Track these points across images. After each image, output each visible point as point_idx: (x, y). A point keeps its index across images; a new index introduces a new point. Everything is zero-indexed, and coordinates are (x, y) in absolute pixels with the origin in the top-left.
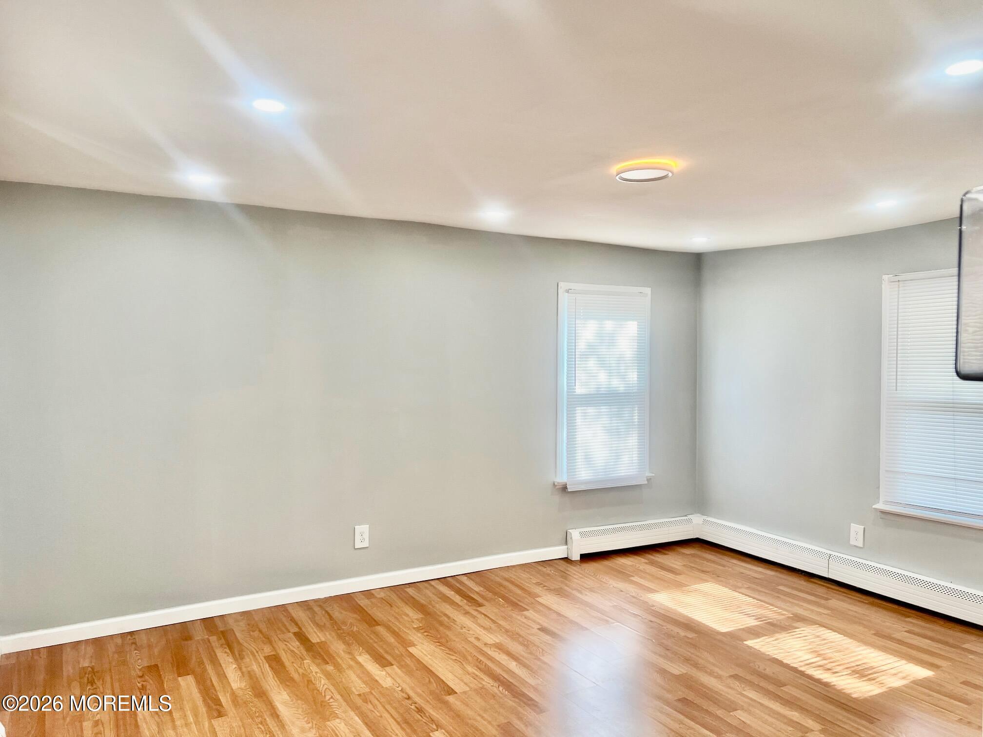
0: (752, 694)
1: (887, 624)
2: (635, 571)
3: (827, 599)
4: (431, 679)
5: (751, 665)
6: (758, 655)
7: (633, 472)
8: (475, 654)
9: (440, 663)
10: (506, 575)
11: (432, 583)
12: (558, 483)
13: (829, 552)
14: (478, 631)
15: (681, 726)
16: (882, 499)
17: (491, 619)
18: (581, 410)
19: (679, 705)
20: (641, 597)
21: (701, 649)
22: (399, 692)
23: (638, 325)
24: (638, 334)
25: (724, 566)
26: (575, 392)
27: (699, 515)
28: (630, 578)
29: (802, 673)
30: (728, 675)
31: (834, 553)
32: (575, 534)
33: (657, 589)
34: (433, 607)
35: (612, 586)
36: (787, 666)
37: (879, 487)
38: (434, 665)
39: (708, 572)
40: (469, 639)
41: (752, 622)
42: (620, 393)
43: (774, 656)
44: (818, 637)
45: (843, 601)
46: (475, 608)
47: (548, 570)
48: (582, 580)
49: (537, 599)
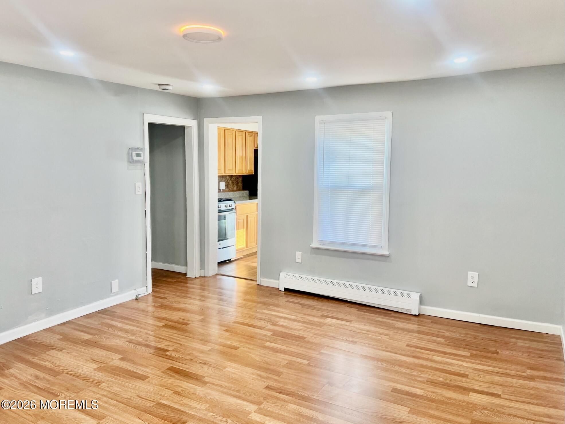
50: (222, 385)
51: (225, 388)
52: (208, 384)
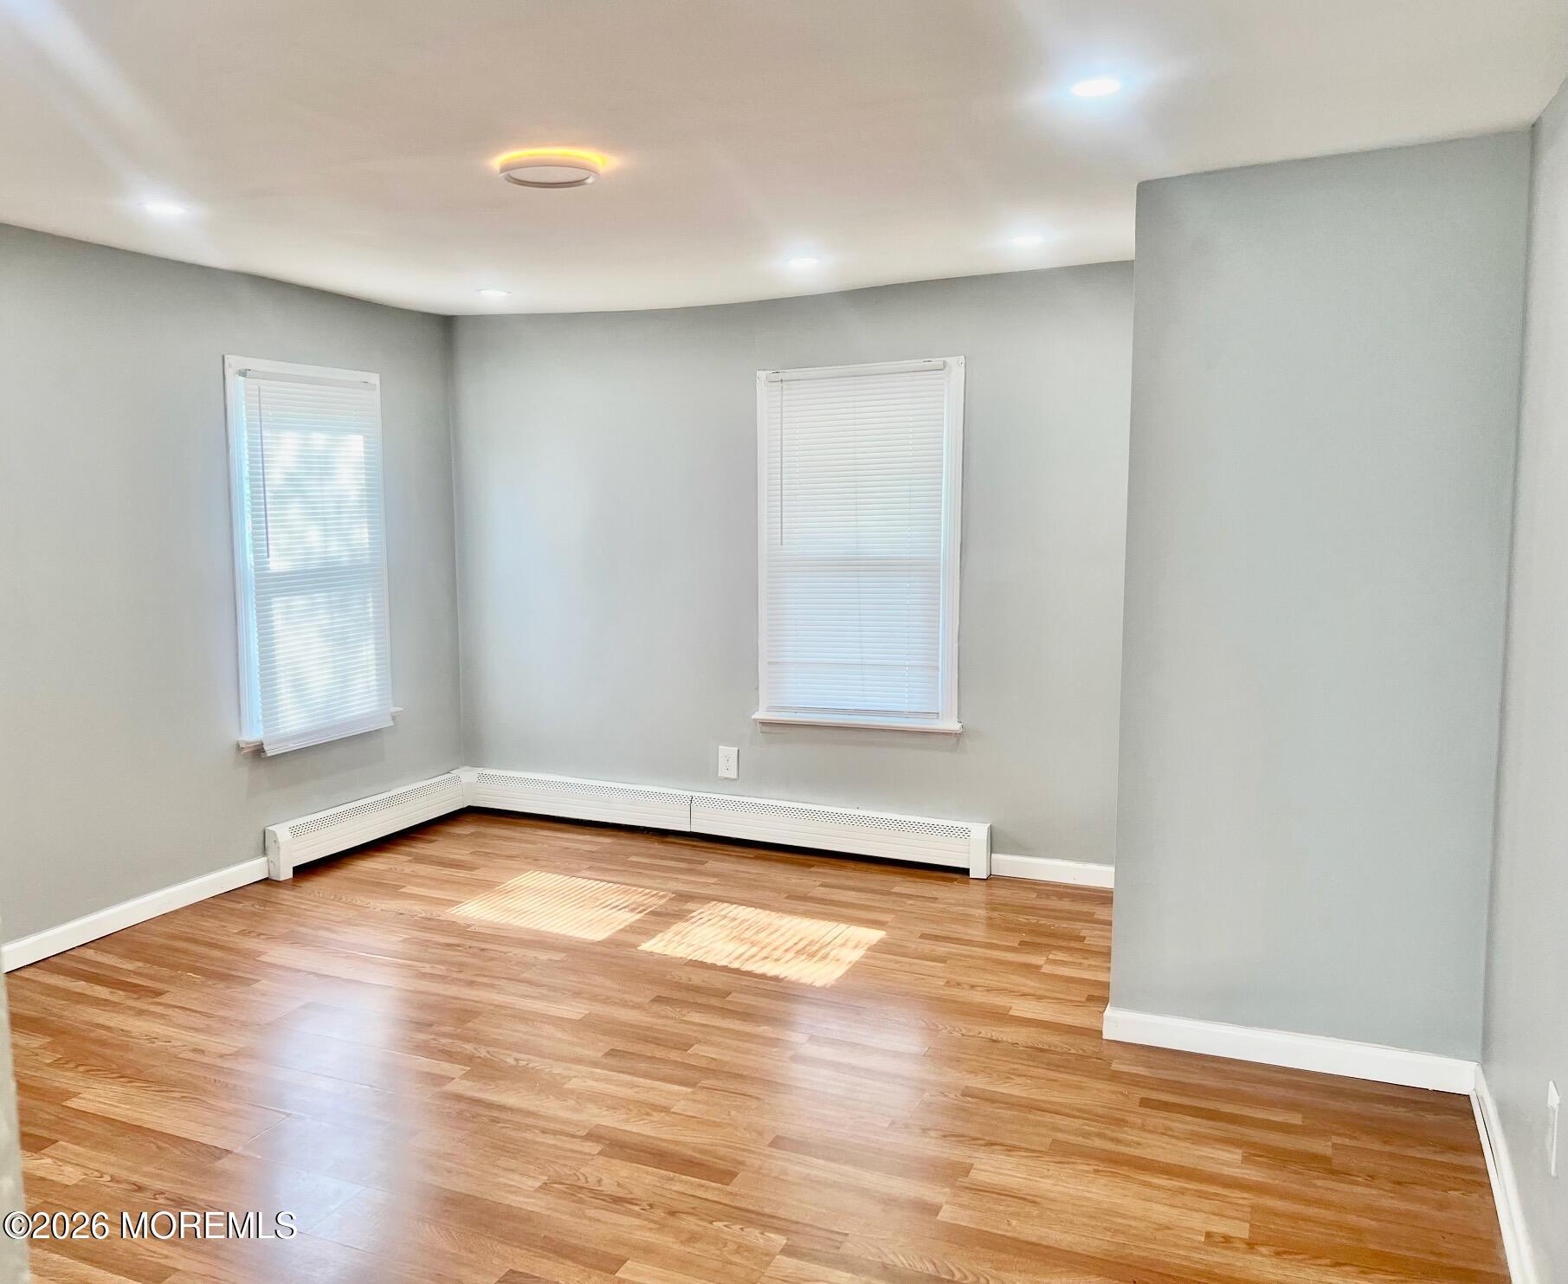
0: (696, 1017)
1: (794, 881)
2: (400, 878)
3: (702, 863)
4: (160, 1143)
5: (669, 977)
6: (666, 962)
7: (370, 707)
8: (213, 1077)
9: (155, 1111)
10: (171, 929)
11: (25, 974)
12: (247, 743)
13: (689, 794)
14: (189, 1039)
15: (636, 1089)
16: (763, 704)
17: (200, 1012)
18: (282, 601)
19: (611, 1061)
20: (440, 916)
21: (587, 973)
22: (110, 1184)
23: (365, 442)
24: (365, 458)
25: (533, 843)
26: (269, 569)
27: (467, 768)
28: (401, 890)
29: (737, 971)
30: (648, 1000)
31: (697, 794)
32: (282, 832)
33: (458, 899)
34: (61, 1017)
35: (378, 909)
36: (713, 967)
37: (757, 689)
38: (146, 1117)
39: (517, 856)
40: (181, 1056)
41: (631, 918)
42: (341, 568)
43: (689, 958)
44: (725, 917)
45: (723, 861)
46: (151, 1000)
47: (246, 906)
48: (320, 910)
49: (260, 959)
50: (543, 1132)
51: (535, 1127)
52: (583, 1133)
